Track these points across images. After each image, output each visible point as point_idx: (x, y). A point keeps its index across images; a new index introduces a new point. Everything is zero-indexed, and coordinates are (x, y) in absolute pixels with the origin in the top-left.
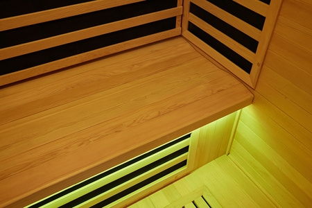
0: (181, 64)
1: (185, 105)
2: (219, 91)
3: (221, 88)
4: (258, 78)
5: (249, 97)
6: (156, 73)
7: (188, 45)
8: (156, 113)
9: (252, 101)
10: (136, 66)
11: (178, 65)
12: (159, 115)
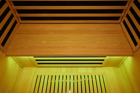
0: (114, 34)
1: (107, 48)
2: (121, 48)
3: (123, 47)
4: (138, 49)
5: (131, 54)
6: (104, 34)
7: (120, 28)
8: (97, 47)
9: (132, 56)
10: (99, 29)
11: (113, 34)
12: (98, 48)
